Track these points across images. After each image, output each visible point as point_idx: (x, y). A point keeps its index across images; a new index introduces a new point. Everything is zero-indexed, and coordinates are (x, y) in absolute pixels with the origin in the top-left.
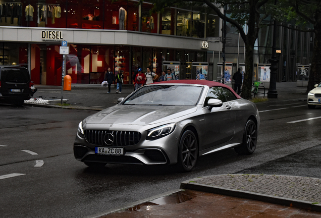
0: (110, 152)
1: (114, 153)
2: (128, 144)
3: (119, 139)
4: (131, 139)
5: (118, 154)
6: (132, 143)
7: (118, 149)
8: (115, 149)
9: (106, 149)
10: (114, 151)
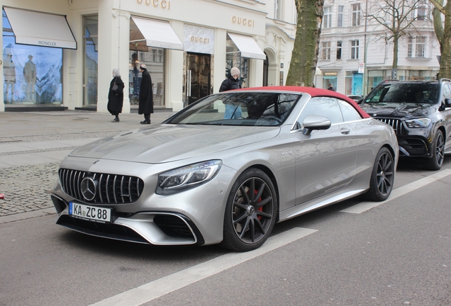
0: (90, 214)
1: (96, 218)
2: (120, 201)
3: (103, 189)
4: (126, 191)
5: (102, 219)
6: (127, 200)
7: (102, 209)
8: (97, 208)
9: (84, 208)
10: (95, 213)
